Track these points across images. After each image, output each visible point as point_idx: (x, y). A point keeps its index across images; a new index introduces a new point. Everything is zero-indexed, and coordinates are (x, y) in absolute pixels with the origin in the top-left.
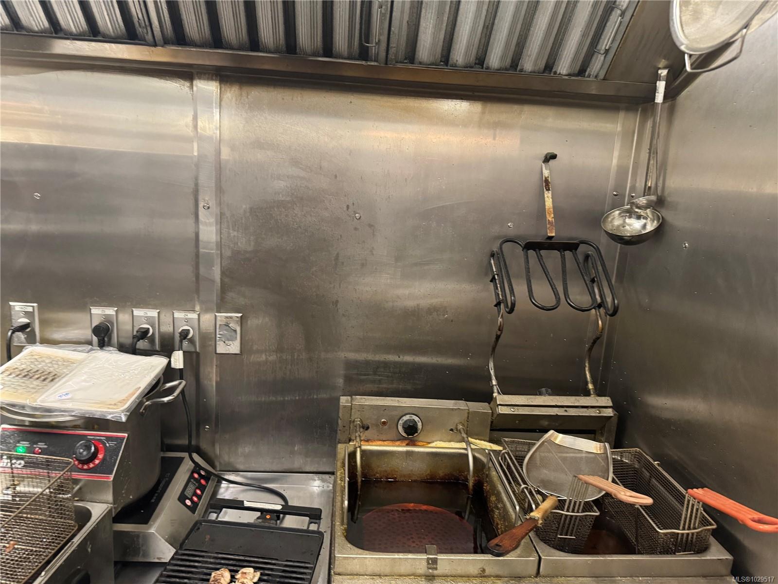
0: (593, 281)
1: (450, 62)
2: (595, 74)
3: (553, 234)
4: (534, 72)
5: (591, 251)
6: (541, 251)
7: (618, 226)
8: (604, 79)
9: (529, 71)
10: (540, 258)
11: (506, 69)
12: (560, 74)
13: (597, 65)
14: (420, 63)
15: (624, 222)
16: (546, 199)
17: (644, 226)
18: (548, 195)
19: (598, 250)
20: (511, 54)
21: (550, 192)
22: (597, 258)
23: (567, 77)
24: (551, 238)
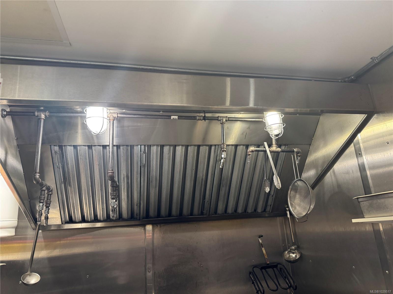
0: (285, 278)
1: (227, 212)
2: (269, 211)
3: (269, 263)
4: (251, 213)
5: (282, 267)
6: (267, 269)
7: (288, 257)
8: (272, 212)
9: (250, 212)
10: (267, 272)
11: (243, 213)
12: (259, 212)
13: (268, 209)
14: (219, 214)
15: (290, 255)
16: (263, 250)
17: (296, 256)
18: (263, 249)
19: (284, 266)
20: (244, 209)
21: (264, 248)
22: (284, 269)
23: (261, 213)
24: (268, 264)
